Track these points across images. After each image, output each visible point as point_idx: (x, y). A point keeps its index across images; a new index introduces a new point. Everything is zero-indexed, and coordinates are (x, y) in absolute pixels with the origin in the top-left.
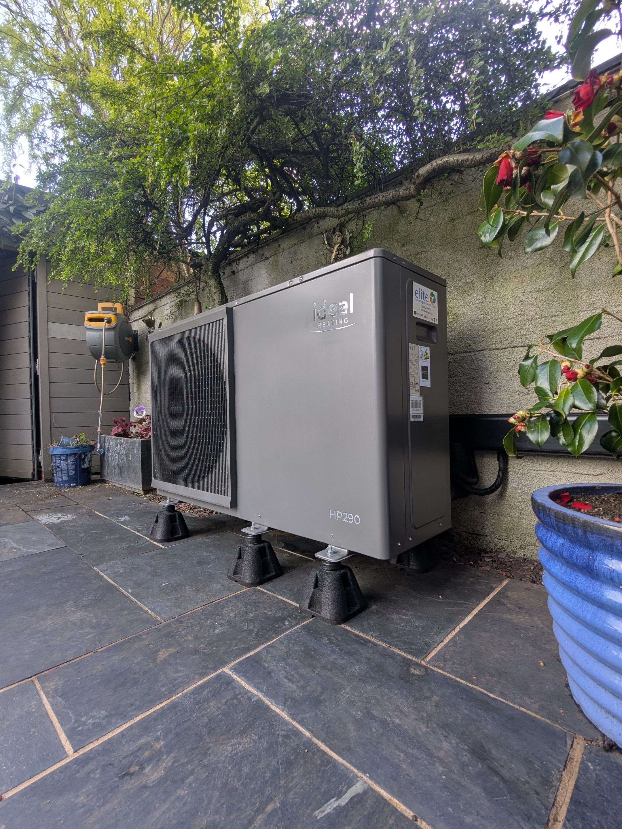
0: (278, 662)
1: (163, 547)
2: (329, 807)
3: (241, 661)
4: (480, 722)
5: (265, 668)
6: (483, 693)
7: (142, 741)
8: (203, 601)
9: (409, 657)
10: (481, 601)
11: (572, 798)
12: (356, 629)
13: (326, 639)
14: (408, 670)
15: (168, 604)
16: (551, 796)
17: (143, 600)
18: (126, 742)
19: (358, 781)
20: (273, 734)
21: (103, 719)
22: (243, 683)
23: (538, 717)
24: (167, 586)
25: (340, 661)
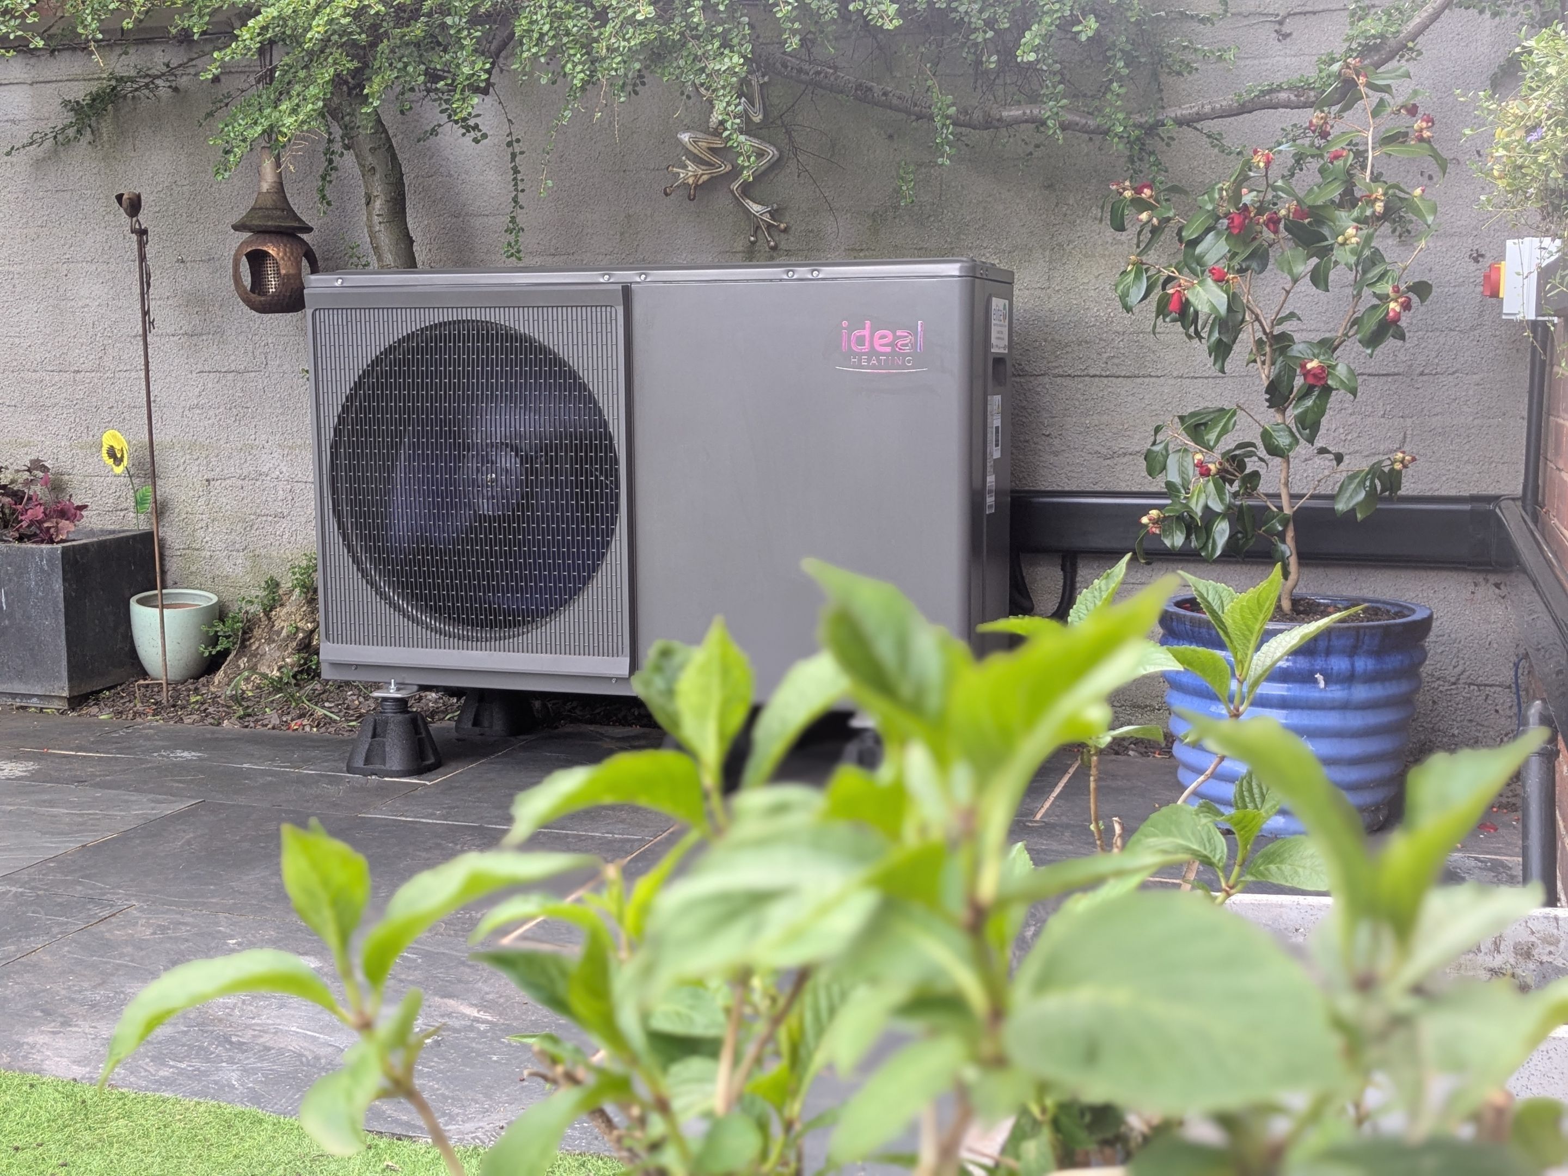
1: (427, 783)
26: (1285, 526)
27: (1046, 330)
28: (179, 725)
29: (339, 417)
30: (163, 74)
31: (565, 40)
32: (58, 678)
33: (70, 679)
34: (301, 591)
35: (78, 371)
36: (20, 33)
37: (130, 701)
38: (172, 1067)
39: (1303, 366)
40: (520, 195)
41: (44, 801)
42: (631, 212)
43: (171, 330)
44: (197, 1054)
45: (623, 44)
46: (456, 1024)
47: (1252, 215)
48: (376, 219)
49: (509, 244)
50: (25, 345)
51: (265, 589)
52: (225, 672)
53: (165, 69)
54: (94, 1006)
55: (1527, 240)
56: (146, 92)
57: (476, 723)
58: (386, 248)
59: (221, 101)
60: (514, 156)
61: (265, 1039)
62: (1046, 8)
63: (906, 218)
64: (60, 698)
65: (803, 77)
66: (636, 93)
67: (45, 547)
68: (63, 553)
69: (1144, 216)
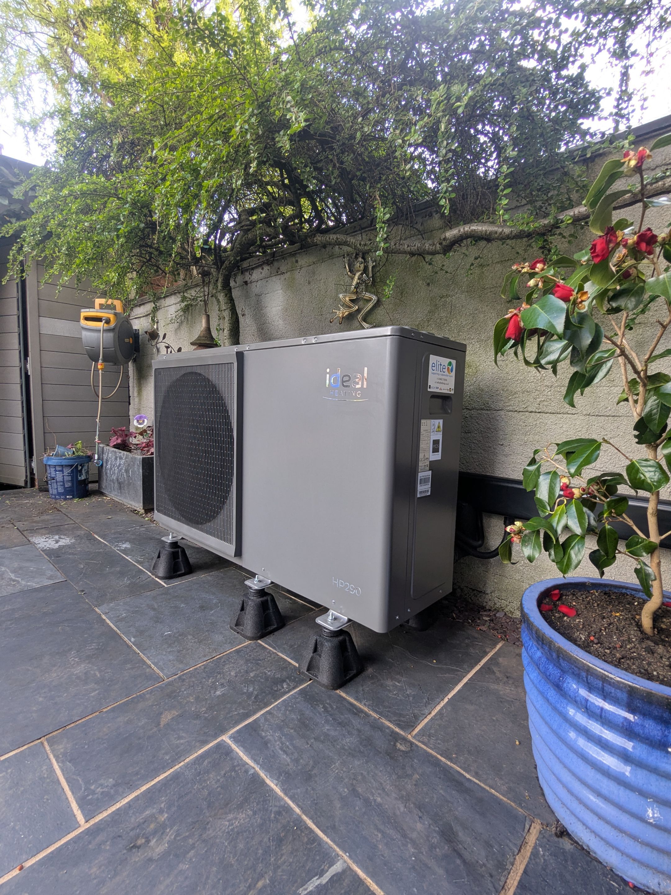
0: (275, 732)
1: (166, 586)
2: (312, 885)
3: (240, 729)
4: (452, 803)
5: (262, 738)
6: (459, 772)
7: (147, 812)
8: (205, 656)
9: (397, 730)
10: (472, 667)
11: (520, 882)
12: (351, 696)
13: (321, 706)
14: (395, 745)
15: (171, 657)
16: (503, 879)
17: (145, 652)
18: (133, 813)
19: (338, 860)
20: (267, 810)
21: (111, 788)
22: (241, 754)
23: (505, 799)
24: (170, 635)
25: (332, 733)
27: (504, 384)
69: (532, 282)
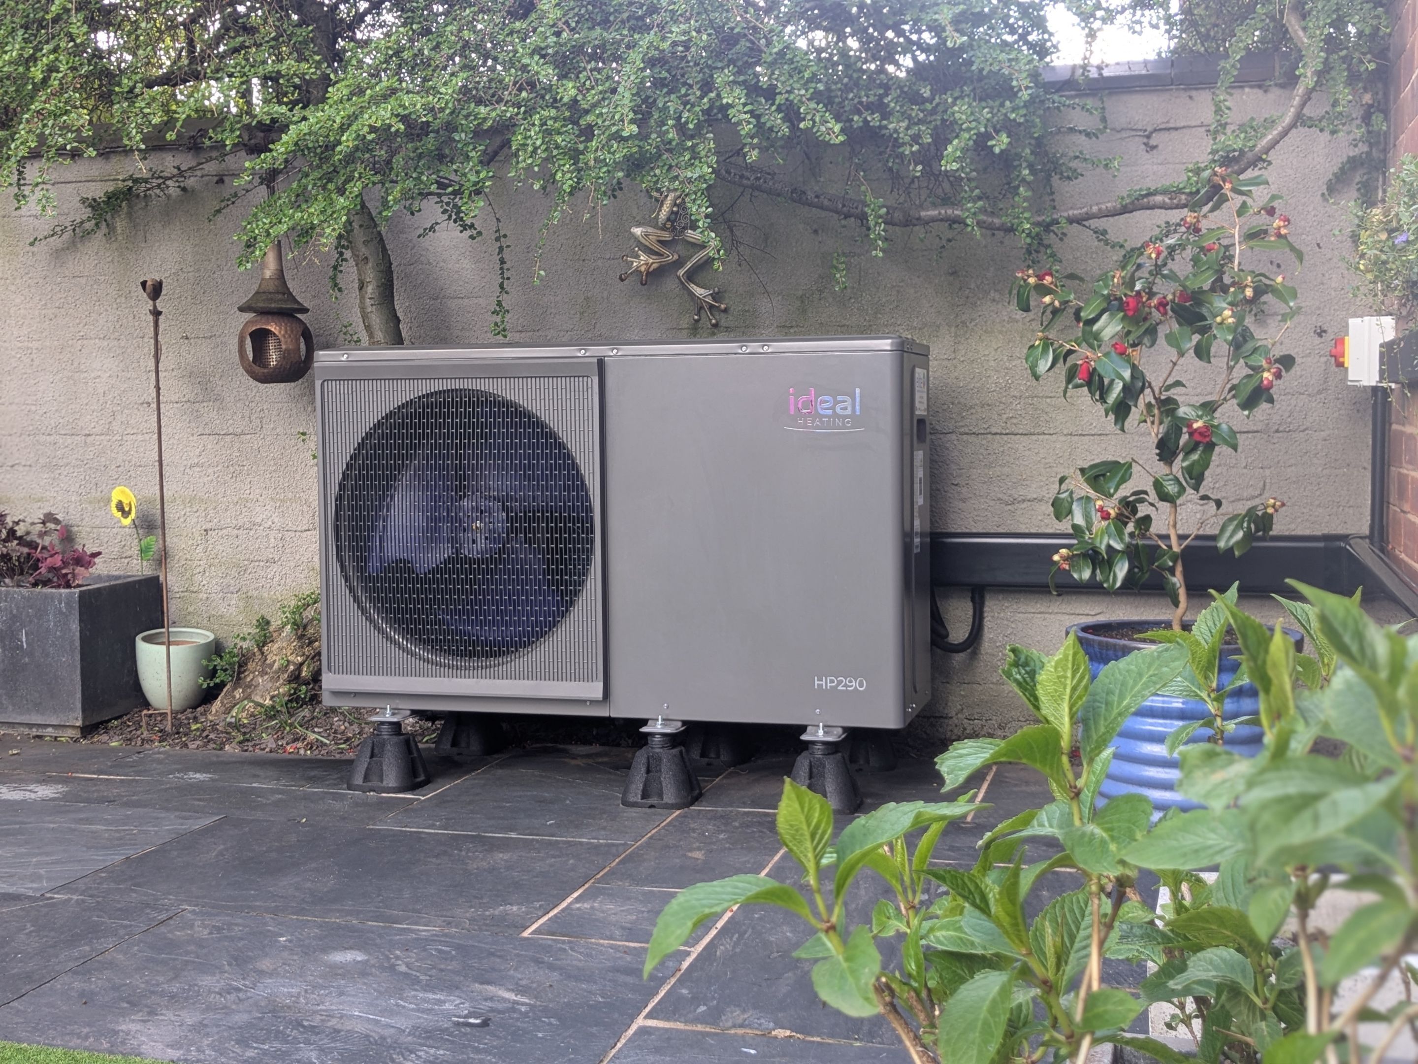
1: (420, 798)
26: (1175, 562)
27: (953, 394)
28: (185, 751)
29: (344, 474)
30: (174, 176)
31: (555, 152)
32: (72, 710)
33: (84, 710)
34: (292, 628)
35: (89, 435)
36: (75, 144)
37: (136, 730)
38: (256, 1048)
39: (1190, 426)
40: (506, 282)
41: (81, 819)
42: (589, 294)
43: (175, 398)
44: (276, 1037)
45: (608, 156)
46: (500, 1006)
47: (1144, 299)
48: (368, 302)
49: (496, 324)
50: (41, 412)
51: (257, 627)
52: (222, 702)
53: (176, 171)
54: (173, 997)
55: (1366, 318)
56: (158, 191)
57: (454, 744)
58: (377, 327)
59: (228, 200)
60: (501, 249)
61: (333, 1022)
62: (964, 126)
63: (831, 300)
64: (74, 727)
65: (745, 182)
66: (615, 197)
67: (64, 591)
68: (80, 597)
69: (1047, 299)
